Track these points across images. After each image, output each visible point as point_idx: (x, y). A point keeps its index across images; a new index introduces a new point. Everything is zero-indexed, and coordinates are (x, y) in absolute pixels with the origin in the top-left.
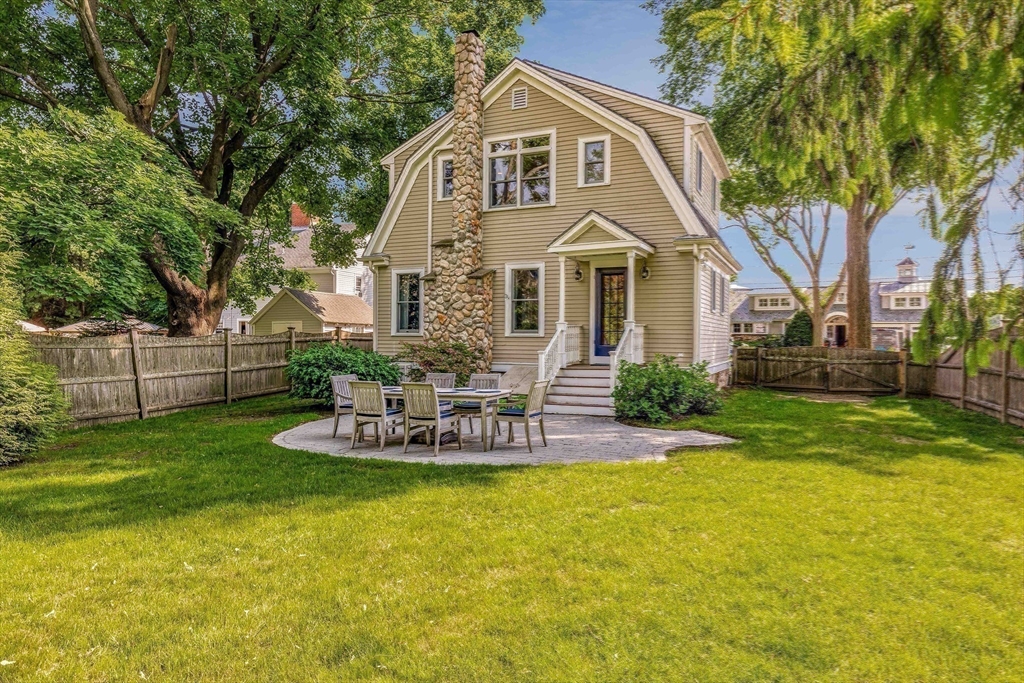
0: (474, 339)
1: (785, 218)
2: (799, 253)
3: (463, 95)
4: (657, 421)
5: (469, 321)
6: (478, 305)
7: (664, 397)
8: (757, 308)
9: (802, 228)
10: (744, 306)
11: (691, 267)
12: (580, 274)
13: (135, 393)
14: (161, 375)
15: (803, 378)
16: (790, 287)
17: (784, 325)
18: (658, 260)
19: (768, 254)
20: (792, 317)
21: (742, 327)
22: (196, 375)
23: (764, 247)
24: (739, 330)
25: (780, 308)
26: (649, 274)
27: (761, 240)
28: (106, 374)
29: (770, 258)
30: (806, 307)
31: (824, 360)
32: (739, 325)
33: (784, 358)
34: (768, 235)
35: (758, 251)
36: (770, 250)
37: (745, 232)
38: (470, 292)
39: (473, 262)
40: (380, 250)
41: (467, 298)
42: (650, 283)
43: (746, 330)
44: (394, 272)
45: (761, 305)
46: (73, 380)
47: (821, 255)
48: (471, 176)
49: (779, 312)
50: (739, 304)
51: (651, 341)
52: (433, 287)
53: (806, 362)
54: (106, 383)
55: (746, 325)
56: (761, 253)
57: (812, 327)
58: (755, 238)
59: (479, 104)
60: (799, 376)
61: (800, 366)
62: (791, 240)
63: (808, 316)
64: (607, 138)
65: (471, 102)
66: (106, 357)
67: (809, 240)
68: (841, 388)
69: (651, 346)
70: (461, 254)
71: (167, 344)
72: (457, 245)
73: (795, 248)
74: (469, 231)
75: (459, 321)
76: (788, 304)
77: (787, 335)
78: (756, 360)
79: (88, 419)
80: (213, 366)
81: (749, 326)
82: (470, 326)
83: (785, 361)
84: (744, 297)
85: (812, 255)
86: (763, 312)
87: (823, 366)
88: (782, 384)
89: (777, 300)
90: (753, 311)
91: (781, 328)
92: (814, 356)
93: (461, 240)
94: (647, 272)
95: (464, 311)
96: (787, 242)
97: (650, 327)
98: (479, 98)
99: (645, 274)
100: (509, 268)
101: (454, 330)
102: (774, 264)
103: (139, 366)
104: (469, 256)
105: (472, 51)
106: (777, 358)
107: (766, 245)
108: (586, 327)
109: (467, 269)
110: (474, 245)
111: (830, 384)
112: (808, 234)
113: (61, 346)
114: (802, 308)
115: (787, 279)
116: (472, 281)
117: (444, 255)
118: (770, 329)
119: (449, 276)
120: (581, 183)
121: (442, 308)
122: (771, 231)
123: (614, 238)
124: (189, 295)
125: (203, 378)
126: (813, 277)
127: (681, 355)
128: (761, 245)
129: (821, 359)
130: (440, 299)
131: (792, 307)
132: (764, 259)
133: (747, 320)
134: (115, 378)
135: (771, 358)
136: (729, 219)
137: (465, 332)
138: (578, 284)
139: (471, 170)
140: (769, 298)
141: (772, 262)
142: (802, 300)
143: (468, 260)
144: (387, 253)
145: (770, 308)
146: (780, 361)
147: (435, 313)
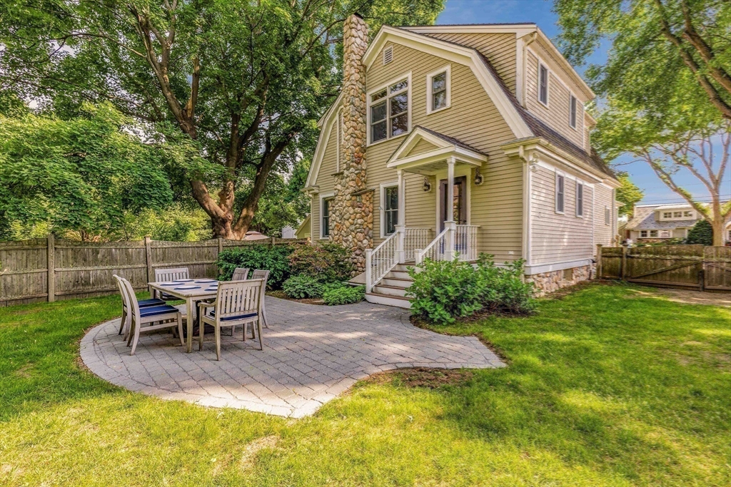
0: (356, 241)
1: (684, 150)
2: (699, 176)
3: (348, 62)
4: (440, 322)
5: (353, 227)
6: (358, 216)
7: (449, 297)
8: (662, 218)
9: (702, 156)
10: (650, 218)
11: (520, 171)
12: (429, 186)
13: (146, 275)
14: (166, 264)
15: (672, 276)
16: (691, 202)
17: (686, 230)
18: (491, 166)
19: (669, 178)
20: (694, 225)
21: (649, 234)
22: (195, 264)
23: (666, 174)
24: (646, 235)
25: (683, 218)
26: (483, 180)
27: (663, 169)
28: (124, 264)
29: (672, 182)
30: (706, 216)
31: (698, 258)
32: (646, 232)
33: (651, 256)
34: (668, 164)
35: (661, 177)
36: (671, 176)
37: (649, 164)
38: (353, 206)
39: (357, 184)
40: (314, 184)
41: (352, 211)
42: (482, 188)
43: (652, 235)
44: (321, 197)
45: (666, 217)
46: (96, 268)
47: (721, 176)
48: (353, 121)
49: (683, 221)
50: (646, 217)
51: (485, 240)
52: (334, 205)
53: (676, 260)
54: (124, 269)
55: (652, 232)
56: (664, 179)
57: (712, 233)
58: (657, 168)
59: (362, 68)
60: (669, 272)
61: (669, 264)
62: (689, 165)
63: (709, 224)
64: (448, 68)
65: (353, 66)
66: (124, 253)
67: (709, 166)
68: (720, 287)
69: (485, 244)
70: (348, 179)
71: (173, 246)
72: (346, 173)
73: (695, 172)
74: (353, 162)
75: (347, 228)
76: (691, 215)
77: (689, 238)
78: (621, 257)
79: (107, 291)
80: (209, 259)
81: (653, 232)
82: (353, 231)
83: (651, 258)
84: (650, 212)
85: (712, 176)
86: (667, 222)
87: (698, 264)
88: (650, 281)
89: (681, 213)
90: (658, 222)
91: (684, 233)
92: (687, 254)
93: (348, 169)
94: (480, 178)
95: (350, 220)
96: (687, 168)
97: (484, 228)
98: (361, 63)
99: (477, 181)
100: (382, 186)
101: (345, 235)
102: (675, 186)
103: (150, 259)
104: (353, 180)
105: (353, 28)
106: (643, 256)
107: (668, 172)
108: (433, 230)
109: (351, 190)
110: (356, 172)
111: (706, 283)
112: (708, 161)
113: (87, 247)
114: (703, 218)
115: (687, 197)
116: (354, 198)
117: (339, 181)
118: (673, 234)
119: (342, 196)
120: (429, 111)
121: (338, 219)
122: (671, 162)
123: (435, 147)
124: (219, 218)
125: (201, 266)
126: (713, 193)
127: (512, 253)
128: (663, 173)
129: (694, 257)
130: (338, 213)
131: (694, 218)
132: (667, 183)
133: (654, 228)
134: (130, 266)
135: (637, 255)
136: (635, 157)
137: (350, 236)
138: (428, 195)
139: (353, 116)
140: (672, 212)
141: (674, 184)
142: (703, 211)
143: (351, 183)
144: (318, 184)
145: (673, 219)
146: (647, 259)
147: (335, 223)
